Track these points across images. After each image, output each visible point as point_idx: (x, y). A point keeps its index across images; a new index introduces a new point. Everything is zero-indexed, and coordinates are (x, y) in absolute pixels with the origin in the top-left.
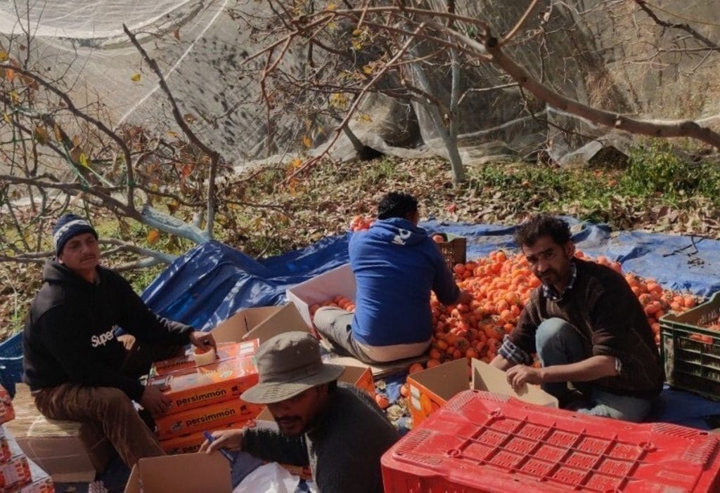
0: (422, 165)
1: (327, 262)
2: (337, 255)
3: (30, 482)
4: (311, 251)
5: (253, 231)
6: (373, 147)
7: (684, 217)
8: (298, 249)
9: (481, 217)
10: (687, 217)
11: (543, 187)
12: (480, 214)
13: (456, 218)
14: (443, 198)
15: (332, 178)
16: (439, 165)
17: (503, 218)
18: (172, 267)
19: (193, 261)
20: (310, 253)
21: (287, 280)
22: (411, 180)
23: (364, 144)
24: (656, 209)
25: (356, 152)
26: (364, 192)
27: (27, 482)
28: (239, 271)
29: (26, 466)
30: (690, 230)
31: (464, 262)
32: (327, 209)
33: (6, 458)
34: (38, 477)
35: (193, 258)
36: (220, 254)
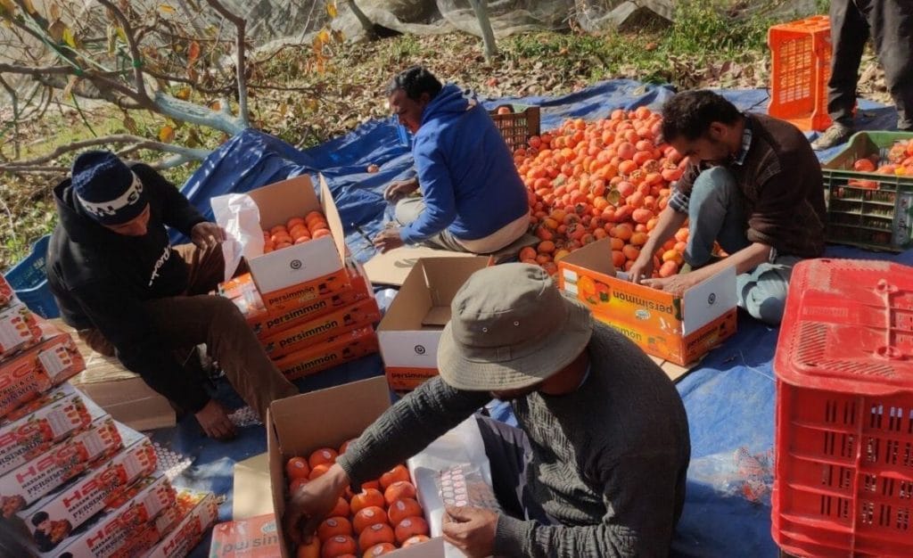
0: (443, 40)
1: (375, 149)
2: (382, 141)
3: (122, 448)
4: (352, 138)
5: (272, 124)
6: (384, 25)
7: (749, 71)
8: (335, 137)
9: (526, 90)
10: (753, 70)
11: (583, 54)
12: (524, 86)
13: (499, 93)
14: (480, 72)
15: (345, 61)
16: (462, 40)
17: (550, 88)
18: (206, 165)
19: (230, 155)
20: (353, 140)
21: (340, 171)
22: (438, 56)
23: (374, 22)
24: (718, 65)
25: (365, 31)
26: (388, 73)
27: (118, 449)
28: (289, 163)
29: (113, 429)
30: (760, 83)
31: (538, 134)
32: (353, 93)
33: (84, 424)
34: (130, 440)
35: (229, 152)
36: (263, 145)
